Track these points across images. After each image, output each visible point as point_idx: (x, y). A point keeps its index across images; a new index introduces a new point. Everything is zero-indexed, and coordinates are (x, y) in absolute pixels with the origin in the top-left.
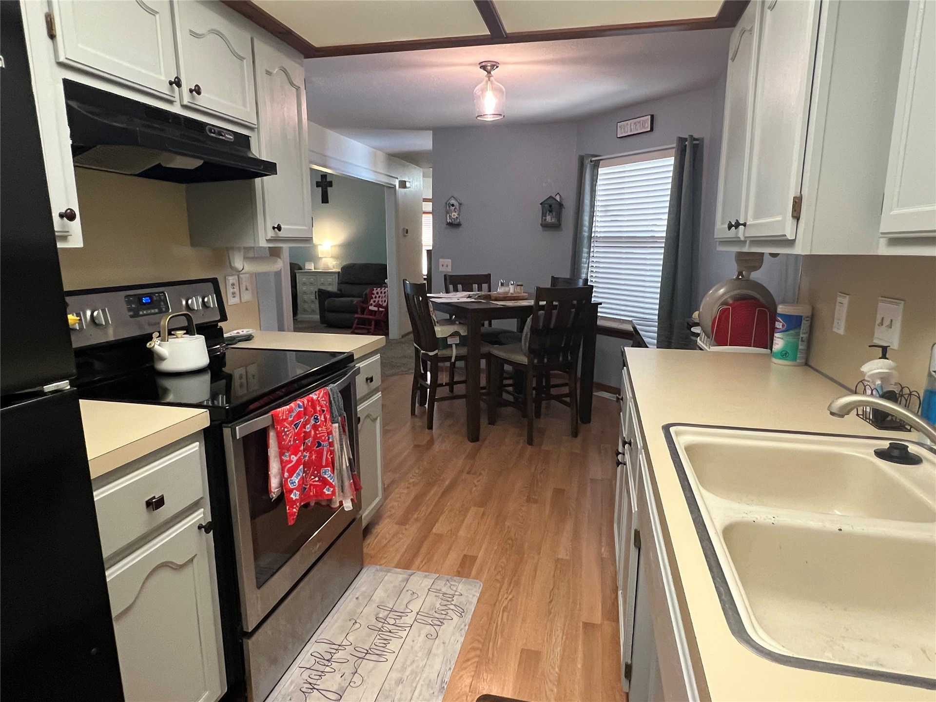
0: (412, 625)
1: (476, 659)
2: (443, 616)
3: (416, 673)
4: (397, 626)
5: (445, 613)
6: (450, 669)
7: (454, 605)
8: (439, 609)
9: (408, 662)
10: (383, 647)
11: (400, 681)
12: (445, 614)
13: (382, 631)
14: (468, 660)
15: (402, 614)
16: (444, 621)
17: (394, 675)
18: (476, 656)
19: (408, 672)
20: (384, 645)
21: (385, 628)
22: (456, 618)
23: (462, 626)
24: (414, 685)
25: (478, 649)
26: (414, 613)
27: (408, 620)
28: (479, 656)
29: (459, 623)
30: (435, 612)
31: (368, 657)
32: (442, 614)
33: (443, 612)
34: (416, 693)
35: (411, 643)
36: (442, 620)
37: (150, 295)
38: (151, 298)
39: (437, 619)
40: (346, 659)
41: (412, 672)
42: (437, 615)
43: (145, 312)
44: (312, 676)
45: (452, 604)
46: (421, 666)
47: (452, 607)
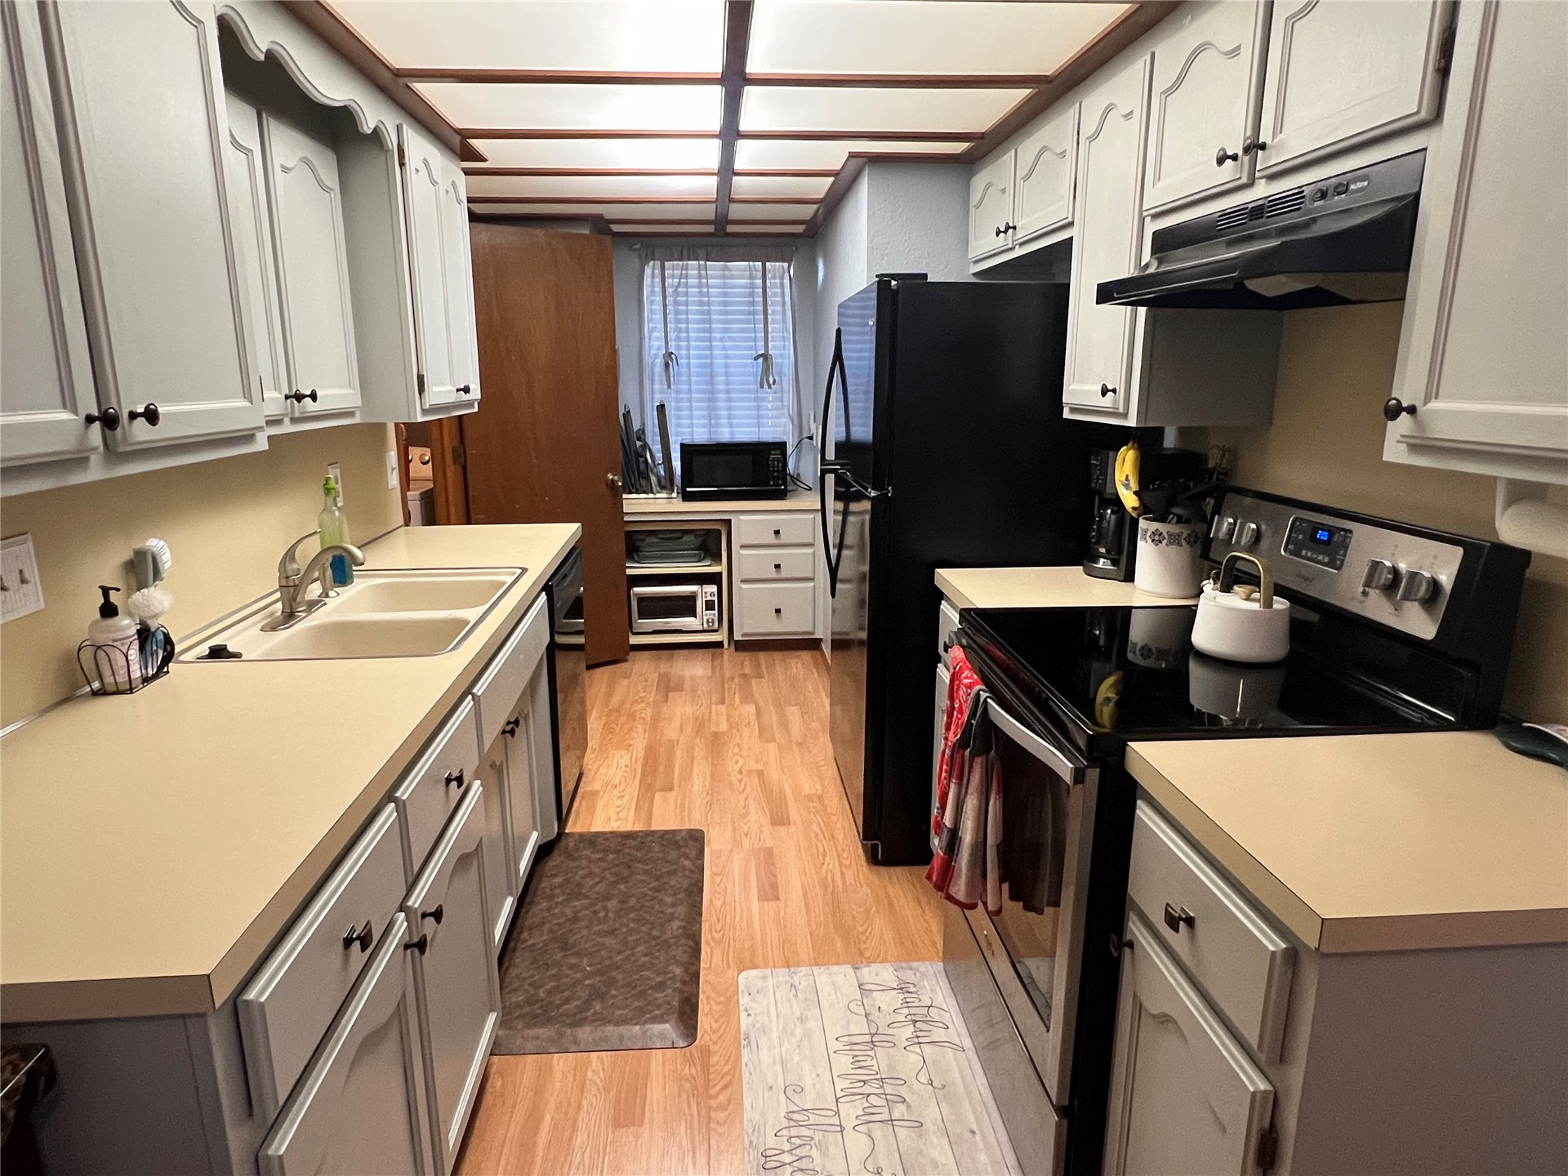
0: (837, 1101)
1: (712, 1092)
2: (793, 1132)
3: (786, 1033)
4: (860, 1094)
5: (793, 1140)
6: (746, 1065)
7: (785, 1164)
8: (808, 1147)
9: (806, 1043)
10: (856, 1056)
11: (802, 1019)
12: (791, 1137)
13: (876, 1079)
14: (726, 1087)
15: (868, 1118)
16: (785, 1123)
17: (813, 1024)
18: (716, 1096)
19: (798, 1031)
20: (856, 1059)
21: (877, 1086)
22: (772, 1142)
23: (754, 1139)
24: (781, 1020)
25: (716, 1109)
26: (849, 1126)
27: (851, 1112)
28: (710, 1097)
29: (762, 1139)
30: (812, 1139)
31: (868, 1038)
32: (798, 1137)
33: (798, 1142)
34: (773, 1012)
35: (820, 1071)
36: (792, 1123)
37: (1332, 531)
38: (1331, 536)
39: (801, 1123)
40: (893, 1028)
41: (793, 1033)
42: (805, 1132)
43: (1309, 554)
44: (917, 1000)
45: (789, 1164)
46: (786, 1044)
47: (787, 1158)
